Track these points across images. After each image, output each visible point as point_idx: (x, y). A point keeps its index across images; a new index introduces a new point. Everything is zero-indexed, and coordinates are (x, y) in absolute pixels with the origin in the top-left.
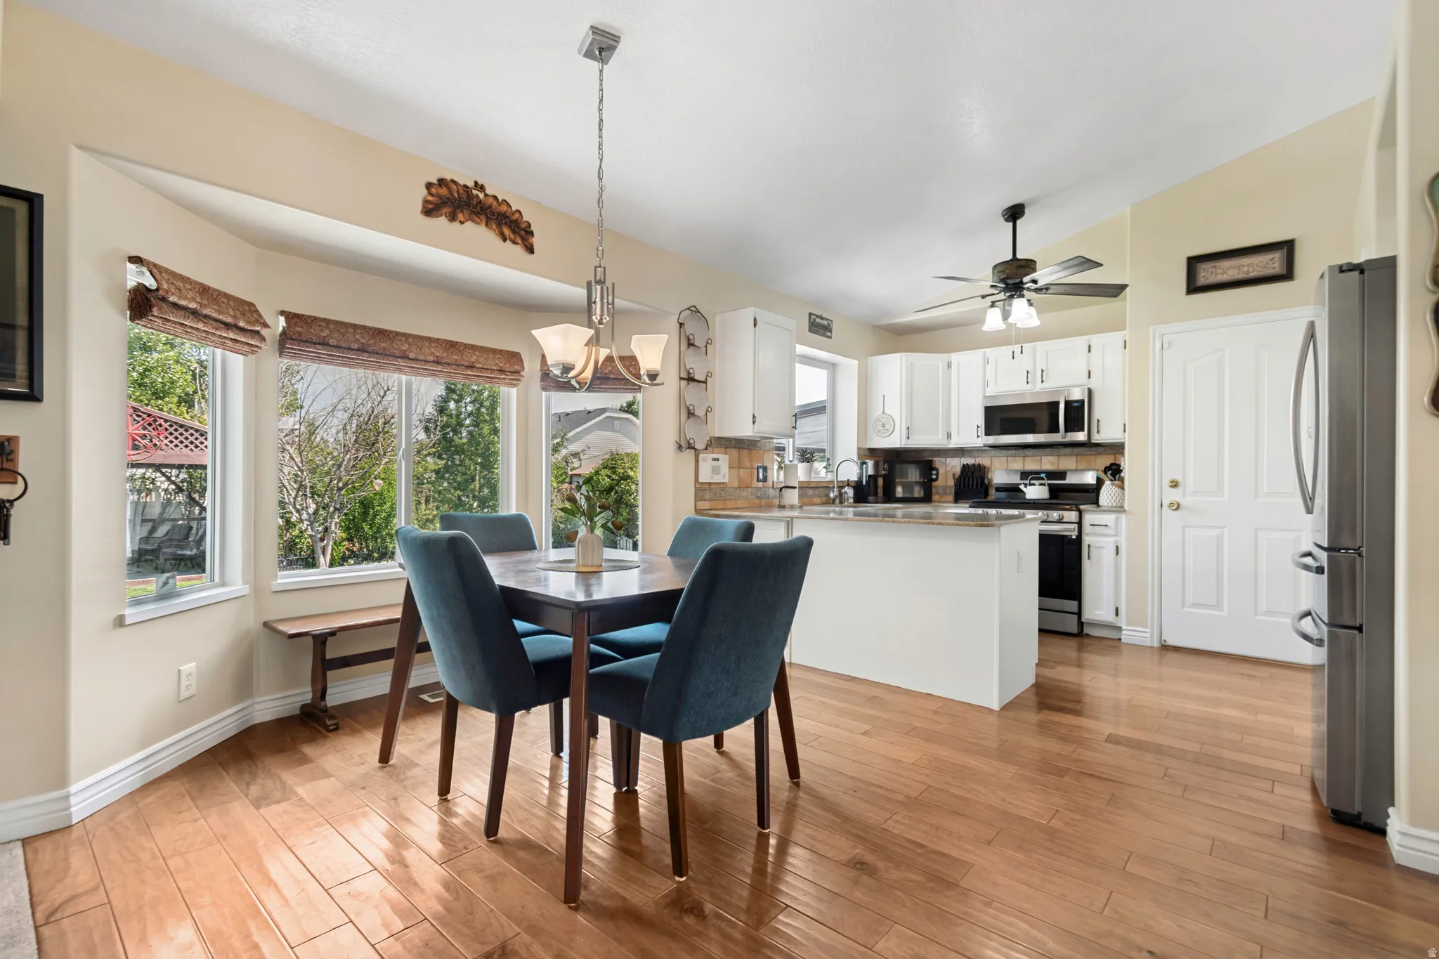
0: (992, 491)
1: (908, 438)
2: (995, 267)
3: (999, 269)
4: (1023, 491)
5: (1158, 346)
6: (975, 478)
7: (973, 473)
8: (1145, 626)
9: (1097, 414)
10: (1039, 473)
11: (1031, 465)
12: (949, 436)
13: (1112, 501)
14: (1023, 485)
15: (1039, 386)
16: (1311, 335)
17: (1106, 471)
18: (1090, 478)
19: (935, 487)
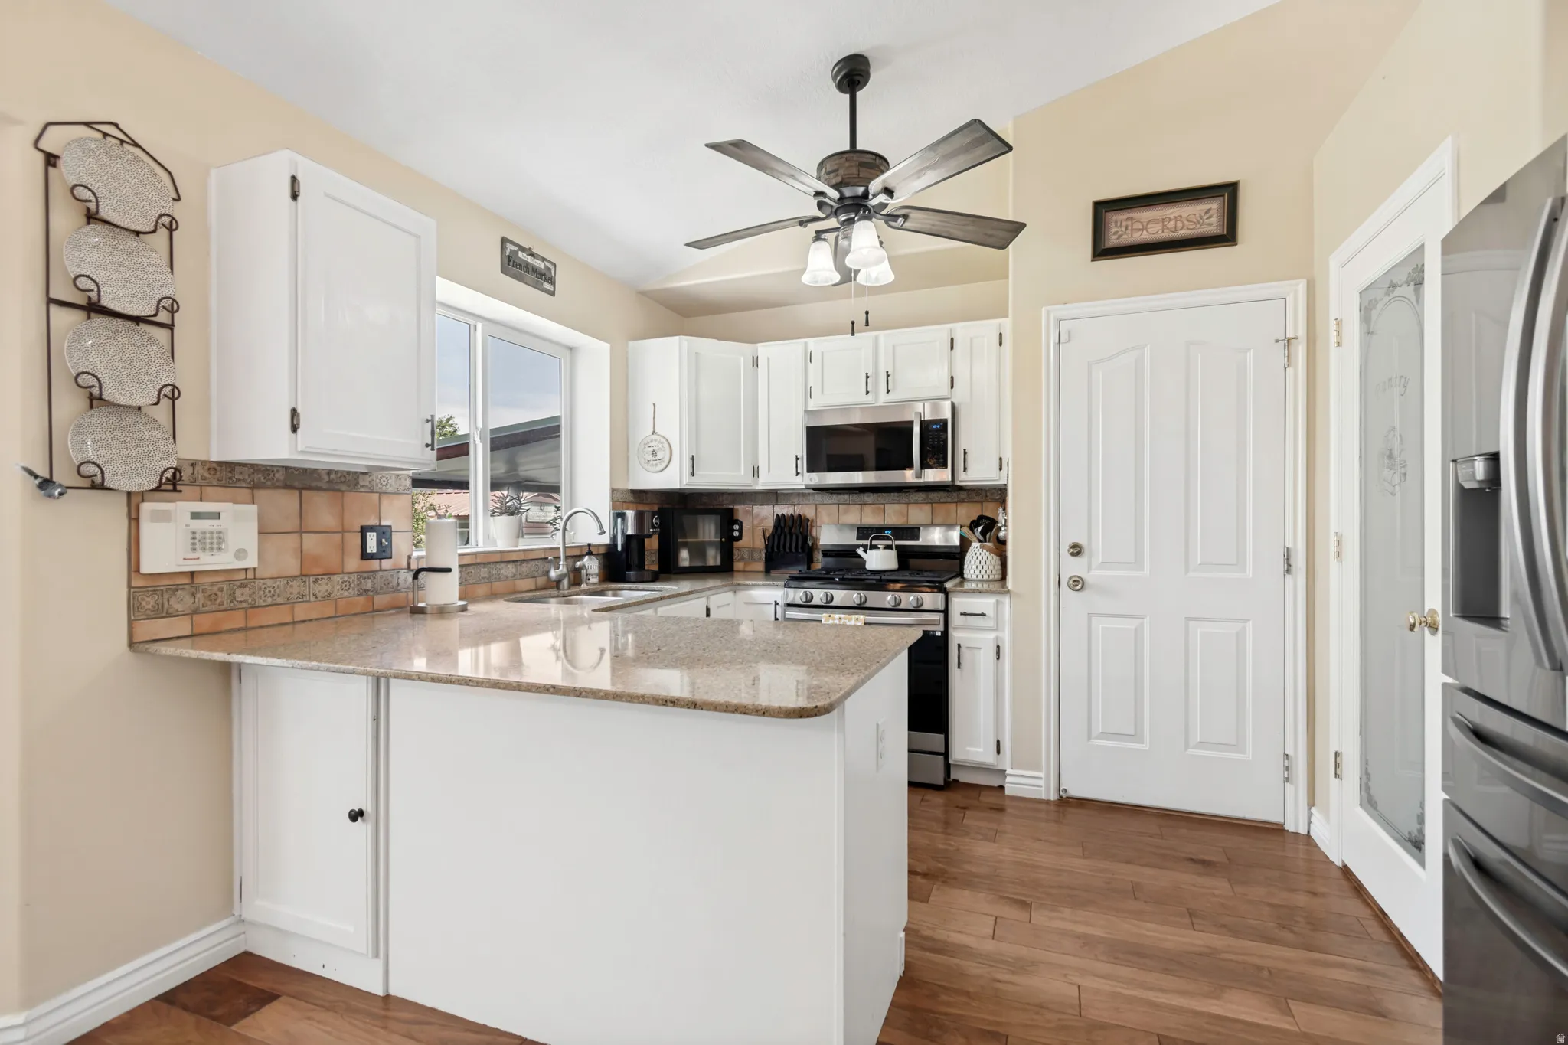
0: (818, 556)
1: (693, 474)
2: (821, 165)
3: (829, 167)
4: (860, 557)
5: (1054, 339)
6: (794, 537)
7: (791, 529)
8: (1038, 768)
9: (963, 443)
10: (881, 529)
11: (871, 519)
12: (755, 472)
13: (983, 572)
14: (861, 549)
15: (883, 398)
17: (973, 526)
19: (738, 549)
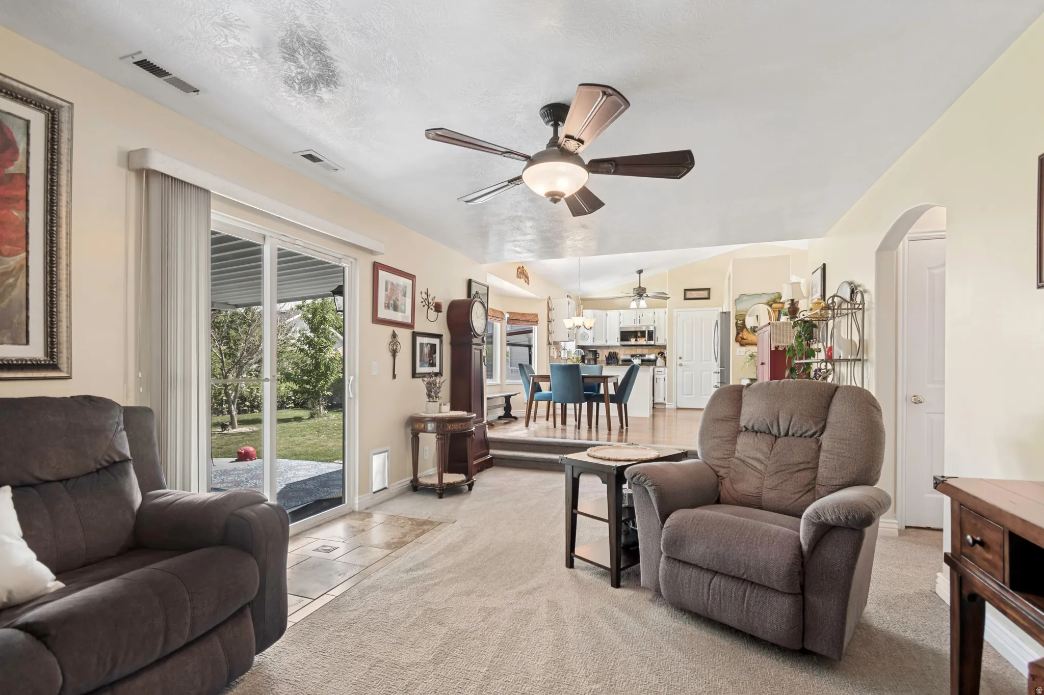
0: (620, 362)
1: (592, 342)
2: (634, 289)
6: (613, 357)
7: (613, 354)
8: (671, 402)
9: (657, 335)
10: (637, 354)
11: (634, 353)
12: (605, 341)
13: (661, 364)
14: (632, 359)
15: (638, 325)
16: (717, 323)
17: (659, 354)
18: (652, 357)
19: (598, 360)
